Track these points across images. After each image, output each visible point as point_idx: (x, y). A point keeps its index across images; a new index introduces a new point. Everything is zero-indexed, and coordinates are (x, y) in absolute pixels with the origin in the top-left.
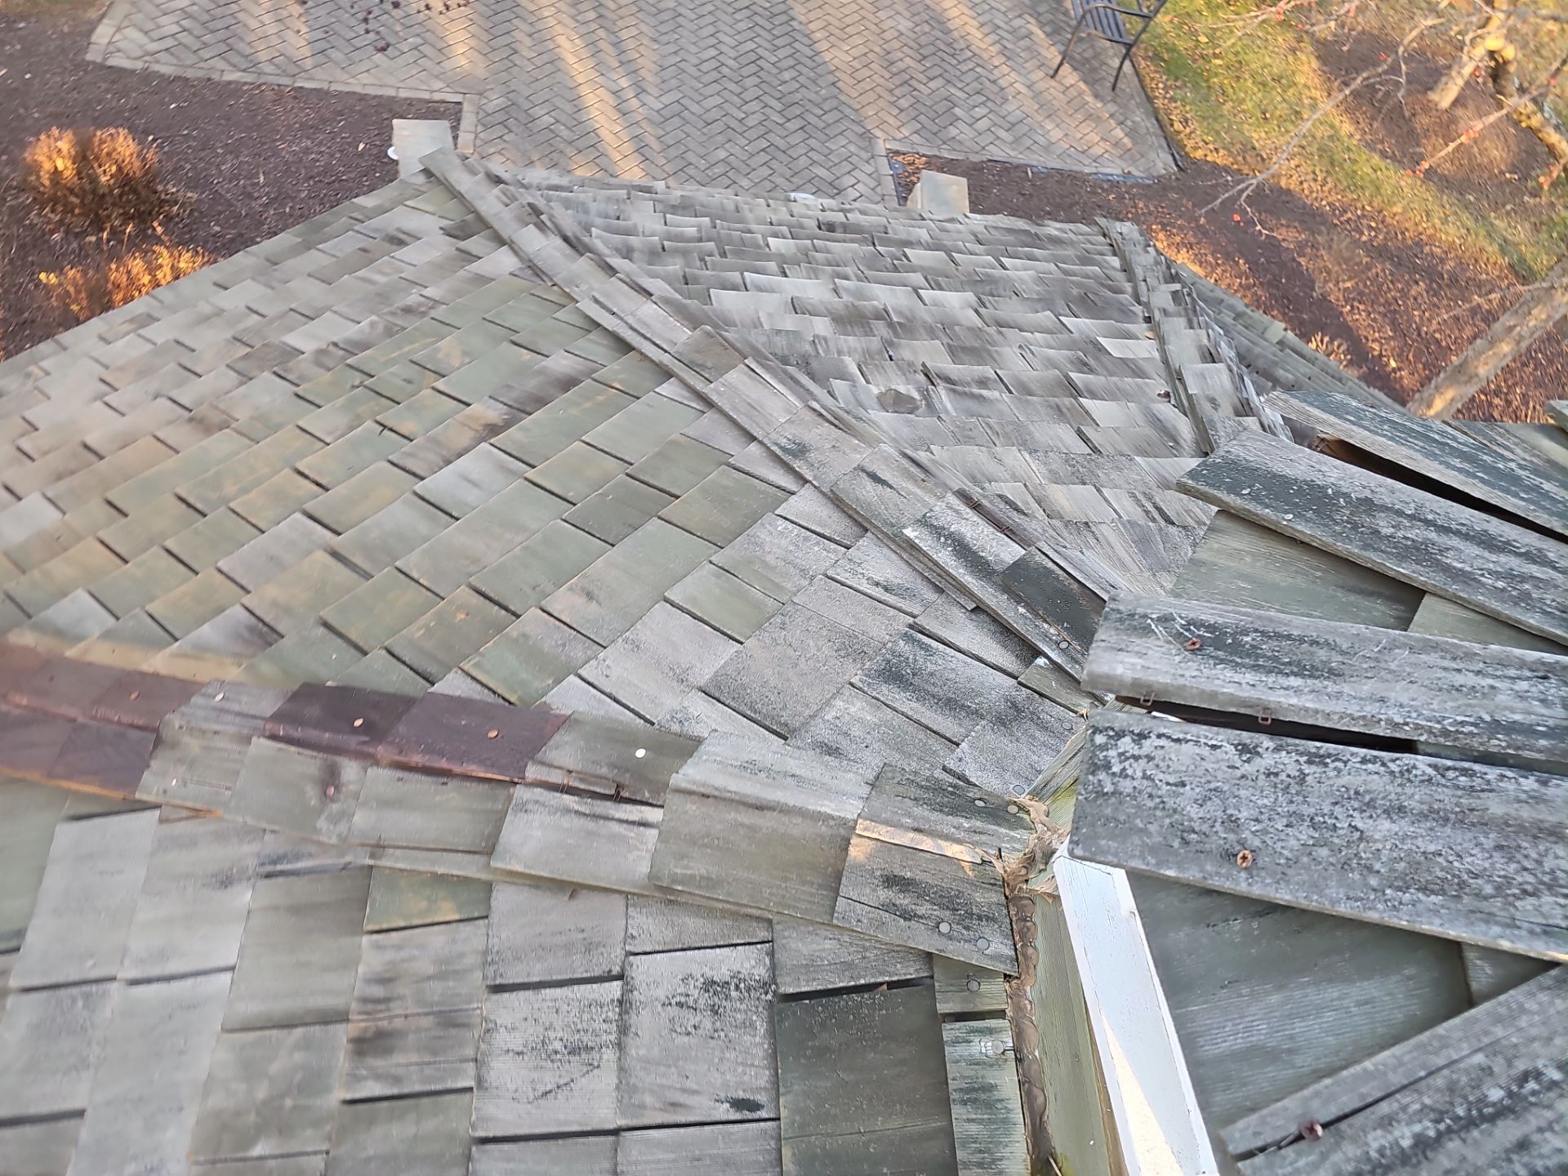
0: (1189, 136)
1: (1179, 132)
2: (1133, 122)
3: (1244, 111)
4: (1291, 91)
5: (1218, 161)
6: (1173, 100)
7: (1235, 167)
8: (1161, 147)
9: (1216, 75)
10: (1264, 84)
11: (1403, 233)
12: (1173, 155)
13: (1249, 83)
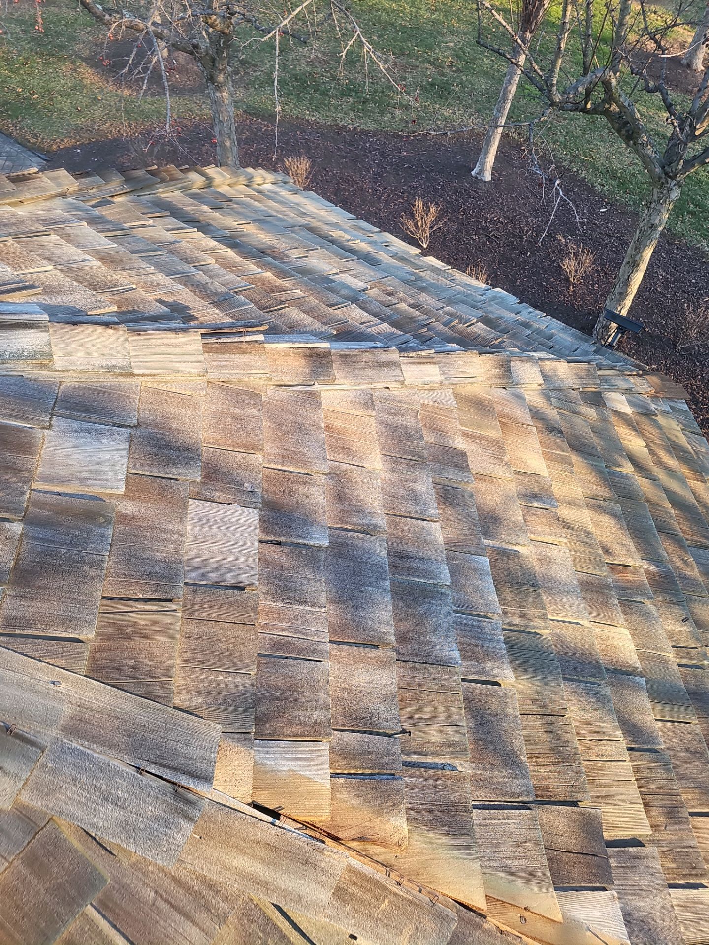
0: (42, 142)
1: (34, 144)
2: (6, 152)
3: (65, 114)
4: (85, 91)
5: (67, 145)
6: (21, 129)
7: (78, 143)
8: (30, 156)
9: (39, 104)
10: (68, 95)
11: (185, 127)
12: (39, 156)
13: (59, 98)
